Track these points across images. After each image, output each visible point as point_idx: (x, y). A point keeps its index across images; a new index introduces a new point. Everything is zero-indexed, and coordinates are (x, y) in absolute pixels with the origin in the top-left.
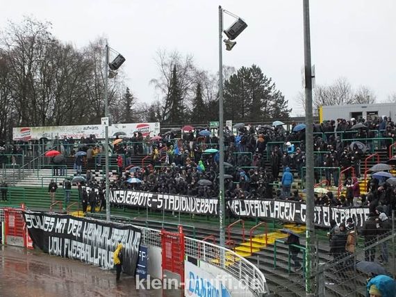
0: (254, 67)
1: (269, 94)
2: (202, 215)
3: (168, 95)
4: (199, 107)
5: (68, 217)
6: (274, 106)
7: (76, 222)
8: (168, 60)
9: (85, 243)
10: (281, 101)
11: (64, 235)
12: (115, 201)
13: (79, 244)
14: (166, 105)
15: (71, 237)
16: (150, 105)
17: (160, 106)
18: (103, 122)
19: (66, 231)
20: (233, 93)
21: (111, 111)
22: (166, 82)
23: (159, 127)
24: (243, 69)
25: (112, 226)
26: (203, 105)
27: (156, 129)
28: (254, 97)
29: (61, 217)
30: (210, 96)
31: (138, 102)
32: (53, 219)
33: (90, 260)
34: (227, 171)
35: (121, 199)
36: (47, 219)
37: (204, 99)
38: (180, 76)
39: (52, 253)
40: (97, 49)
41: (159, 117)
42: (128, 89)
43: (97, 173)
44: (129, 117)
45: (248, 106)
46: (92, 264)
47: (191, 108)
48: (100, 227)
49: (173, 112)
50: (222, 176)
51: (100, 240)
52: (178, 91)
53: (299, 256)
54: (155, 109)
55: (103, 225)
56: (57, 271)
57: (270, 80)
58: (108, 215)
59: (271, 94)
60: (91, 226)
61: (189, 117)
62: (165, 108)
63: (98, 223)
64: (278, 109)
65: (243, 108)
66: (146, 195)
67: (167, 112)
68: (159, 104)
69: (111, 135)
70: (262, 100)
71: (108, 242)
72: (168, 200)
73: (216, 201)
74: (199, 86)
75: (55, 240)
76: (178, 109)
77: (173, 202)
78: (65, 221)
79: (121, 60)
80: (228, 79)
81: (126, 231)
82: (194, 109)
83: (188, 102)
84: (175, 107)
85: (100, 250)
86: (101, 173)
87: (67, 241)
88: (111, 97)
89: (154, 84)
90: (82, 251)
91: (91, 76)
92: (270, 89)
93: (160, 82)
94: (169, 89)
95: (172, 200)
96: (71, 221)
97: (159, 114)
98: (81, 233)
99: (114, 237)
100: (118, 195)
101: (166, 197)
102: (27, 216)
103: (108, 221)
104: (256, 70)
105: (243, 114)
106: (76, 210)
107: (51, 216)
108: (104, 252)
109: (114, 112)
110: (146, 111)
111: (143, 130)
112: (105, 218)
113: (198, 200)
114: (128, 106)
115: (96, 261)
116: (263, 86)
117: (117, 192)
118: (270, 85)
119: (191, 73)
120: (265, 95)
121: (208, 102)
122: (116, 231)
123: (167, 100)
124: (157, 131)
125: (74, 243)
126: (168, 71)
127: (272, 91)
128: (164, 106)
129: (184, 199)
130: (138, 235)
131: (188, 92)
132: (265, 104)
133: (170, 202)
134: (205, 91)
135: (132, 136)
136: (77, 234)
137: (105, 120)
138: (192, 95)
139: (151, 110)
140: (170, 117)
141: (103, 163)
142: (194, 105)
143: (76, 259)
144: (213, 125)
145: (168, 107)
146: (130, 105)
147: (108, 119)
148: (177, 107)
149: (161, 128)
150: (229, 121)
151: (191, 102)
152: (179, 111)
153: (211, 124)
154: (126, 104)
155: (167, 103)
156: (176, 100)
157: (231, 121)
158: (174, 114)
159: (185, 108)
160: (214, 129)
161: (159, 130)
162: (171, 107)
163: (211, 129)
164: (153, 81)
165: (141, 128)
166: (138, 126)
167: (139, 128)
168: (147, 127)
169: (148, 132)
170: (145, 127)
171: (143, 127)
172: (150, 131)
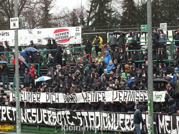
4: (130, 10)
12: (25, 121)
14: (91, 9)
16: (71, 10)
17: (84, 11)
18: (12, 24)
23: (80, 32)
26: (134, 8)
27: (77, 34)
35: (34, 118)
41: (83, 23)
44: (46, 22)
47: (121, 11)
49: (99, 16)
61: (119, 22)
62: (90, 12)
66: (63, 113)
67: (91, 15)
68: (82, 8)
72: (87, 117)
76: (105, 12)
77: (93, 119)
82: (124, 13)
84: (101, 11)
95: (92, 117)
97: (82, 19)
100: (30, 114)
101: (85, 114)
110: (66, 16)
111: (61, 36)
113: (122, 116)
114: (46, 10)
117: (29, 111)
121: (140, 5)
124: (78, 37)
128: (89, 9)
129: (105, 115)
133: (90, 119)
139: (73, 15)
140: (95, 22)
142: (123, 7)
144: (145, 29)
145: (93, 10)
146: (48, 9)
147: (18, 20)
148: (103, 10)
149: (82, 32)
150: (163, 24)
151: (120, 5)
152: (106, 15)
153: (143, 28)
154: (43, 8)
155: (92, 6)
156: (102, 2)
157: (166, 24)
158: (100, 19)
159: (113, 12)
160: (146, 33)
161: (80, 35)
162: (97, 11)
163: (143, 33)
165: (59, 33)
166: (56, 31)
167: (57, 33)
168: (66, 31)
169: (67, 38)
170: (64, 32)
171: (62, 33)
172: (69, 36)
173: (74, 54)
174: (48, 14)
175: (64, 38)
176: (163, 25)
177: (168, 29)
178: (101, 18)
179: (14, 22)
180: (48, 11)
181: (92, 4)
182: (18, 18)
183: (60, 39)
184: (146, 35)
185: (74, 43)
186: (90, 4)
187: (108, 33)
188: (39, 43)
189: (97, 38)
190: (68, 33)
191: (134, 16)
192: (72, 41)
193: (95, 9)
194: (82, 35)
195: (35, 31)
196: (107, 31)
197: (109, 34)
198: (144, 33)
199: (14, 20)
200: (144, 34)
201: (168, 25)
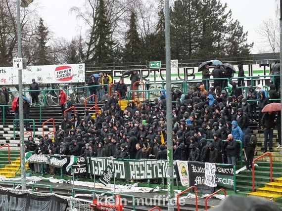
1: (224, 24)
3: (94, 28)
4: (133, 43)
6: (229, 40)
10: (239, 34)
14: (91, 41)
16: (69, 41)
17: (82, 42)
18: (15, 64)
20: (177, 23)
22: (91, 11)
23: (83, 69)
25: (29, 197)
26: (138, 39)
27: (80, 72)
28: (204, 29)
30: (147, 28)
31: (55, 37)
37: (139, 31)
38: (109, 3)
41: (83, 56)
42: (41, 20)
43: (5, 129)
44: (42, 57)
45: (196, 40)
47: (123, 43)
48: (13, 199)
49: (100, 49)
52: (106, 22)
54: (76, 45)
55: (18, 196)
57: (226, 6)
59: (226, 25)
62: (90, 45)
64: (235, 44)
65: (191, 42)
67: (91, 49)
68: (81, 40)
70: (214, 32)
76: (106, 45)
80: (171, 5)
81: (48, 203)
82: (127, 46)
83: (119, 36)
86: (11, 129)
89: (75, 14)
92: (225, 17)
93: (83, 11)
94: (95, 19)
97: (81, 52)
103: (24, 191)
105: (190, 50)
110: (65, 49)
111: (63, 74)
114: (42, 42)
116: (216, 15)
118: (225, 13)
120: (219, 26)
121: (144, 35)
122: (34, 203)
123: (92, 34)
124: (81, 75)
127: (228, 20)
128: (88, 41)
130: (64, 207)
131: (118, 23)
132: (218, 38)
134: (140, 22)
138: (124, 27)
139: (71, 47)
140: (95, 56)
142: (126, 39)
144: (154, 66)
145: (94, 42)
146: (45, 41)
147: (22, 60)
148: (104, 42)
149: (86, 70)
150: (174, 60)
151: (123, 36)
152: (108, 47)
153: (152, 65)
154: (39, 40)
155: (92, 37)
156: (103, 34)
157: (177, 60)
158: (100, 52)
159: (115, 44)
160: (155, 71)
161: (84, 73)
162: (97, 43)
163: (151, 70)
164: (73, 9)
165: (61, 71)
166: (57, 69)
167: (59, 71)
168: (69, 69)
169: (70, 76)
170: (66, 70)
171: (64, 70)
172: (72, 74)
173: (77, 94)
174: (44, 46)
175: (66, 77)
176: (173, 62)
177: (179, 66)
178: (102, 51)
179: (18, 63)
180: (44, 43)
181: (92, 36)
182: (21, 59)
183: (62, 77)
184: (155, 73)
185: (77, 82)
186: (90, 35)
187: (113, 71)
188: (39, 81)
189: (105, 77)
190: (70, 70)
191: (138, 48)
192: (75, 80)
193: (96, 41)
194: (85, 73)
195: (35, 68)
196: (112, 69)
197: (115, 72)
198: (153, 70)
199: (18, 61)
200: (153, 72)
201: (179, 62)
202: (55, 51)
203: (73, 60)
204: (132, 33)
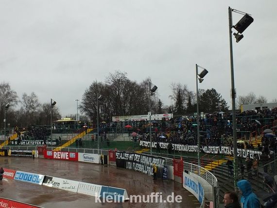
0: (213, 89)
2: (191, 152)
3: (177, 102)
4: (190, 107)
5: (134, 154)
6: (221, 105)
7: (138, 156)
8: (176, 87)
9: (142, 164)
10: (224, 103)
11: (133, 161)
12: (154, 147)
13: (139, 165)
14: (176, 106)
15: (136, 162)
16: (169, 106)
17: (173, 107)
19: (134, 159)
20: (204, 100)
21: (153, 109)
22: (176, 96)
23: (173, 115)
24: (208, 90)
25: (153, 157)
27: (171, 116)
28: (213, 102)
29: (131, 154)
30: (194, 102)
31: (164, 105)
32: (128, 154)
33: (144, 171)
34: (201, 134)
36: (126, 154)
38: (182, 94)
39: (128, 168)
40: (146, 83)
41: (173, 111)
42: (160, 100)
44: (160, 111)
45: (210, 106)
46: (144, 173)
47: (186, 107)
48: (147, 158)
50: (199, 136)
51: (148, 163)
52: (181, 100)
53: (232, 170)
54: (171, 108)
55: (149, 157)
56: (130, 176)
57: (220, 94)
58: (151, 152)
60: (144, 157)
61: (186, 111)
63: (147, 156)
64: (223, 107)
65: (208, 106)
67: (176, 109)
69: (152, 119)
70: (216, 103)
71: (151, 164)
73: (197, 147)
74: (190, 98)
75: (129, 163)
77: (179, 147)
78: (133, 155)
79: (156, 88)
80: (202, 94)
81: (159, 159)
82: (188, 108)
83: (185, 105)
84: (179, 107)
85: (147, 167)
87: (134, 163)
88: (152, 103)
89: (171, 97)
90: (140, 168)
91: (144, 95)
93: (173, 97)
94: (177, 99)
96: (136, 155)
98: (140, 160)
99: (153, 162)
101: (176, 145)
102: (117, 153)
103: (152, 155)
104: (214, 90)
105: (208, 109)
106: (137, 151)
107: (127, 153)
108: (149, 168)
109: (154, 109)
110: (168, 109)
111: (166, 117)
112: (150, 154)
113: (189, 146)
114: (160, 107)
115: (146, 172)
117: (155, 143)
118: (220, 97)
119: (186, 93)
120: (218, 101)
121: (193, 104)
122: (154, 159)
123: (176, 104)
125: (137, 164)
126: (176, 92)
127: (221, 99)
129: (183, 146)
130: (164, 161)
131: (185, 100)
132: (217, 105)
133: (177, 147)
134: (192, 100)
135: (161, 119)
136: (138, 161)
137: (150, 113)
138: (187, 102)
141: (149, 130)
143: (137, 171)
156: (180, 104)
157: (203, 112)
158: (179, 110)
159: (184, 107)
164: (170, 96)
177: (204, 114)
187: (183, 116)
190: (168, 116)
195: (156, 115)
202: (164, 110)
203: (170, 112)
204: (189, 104)
